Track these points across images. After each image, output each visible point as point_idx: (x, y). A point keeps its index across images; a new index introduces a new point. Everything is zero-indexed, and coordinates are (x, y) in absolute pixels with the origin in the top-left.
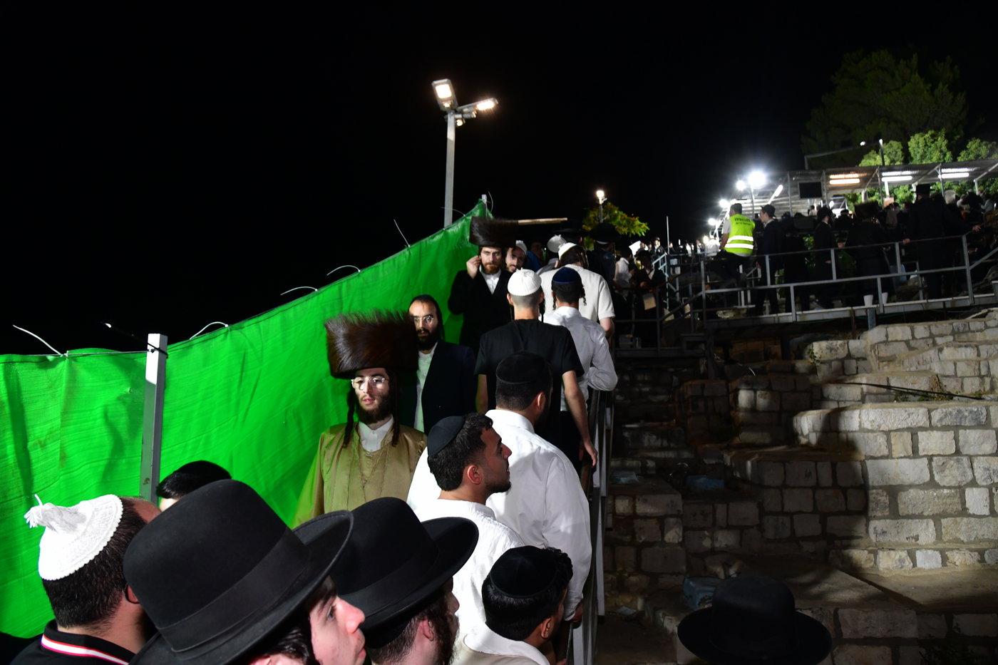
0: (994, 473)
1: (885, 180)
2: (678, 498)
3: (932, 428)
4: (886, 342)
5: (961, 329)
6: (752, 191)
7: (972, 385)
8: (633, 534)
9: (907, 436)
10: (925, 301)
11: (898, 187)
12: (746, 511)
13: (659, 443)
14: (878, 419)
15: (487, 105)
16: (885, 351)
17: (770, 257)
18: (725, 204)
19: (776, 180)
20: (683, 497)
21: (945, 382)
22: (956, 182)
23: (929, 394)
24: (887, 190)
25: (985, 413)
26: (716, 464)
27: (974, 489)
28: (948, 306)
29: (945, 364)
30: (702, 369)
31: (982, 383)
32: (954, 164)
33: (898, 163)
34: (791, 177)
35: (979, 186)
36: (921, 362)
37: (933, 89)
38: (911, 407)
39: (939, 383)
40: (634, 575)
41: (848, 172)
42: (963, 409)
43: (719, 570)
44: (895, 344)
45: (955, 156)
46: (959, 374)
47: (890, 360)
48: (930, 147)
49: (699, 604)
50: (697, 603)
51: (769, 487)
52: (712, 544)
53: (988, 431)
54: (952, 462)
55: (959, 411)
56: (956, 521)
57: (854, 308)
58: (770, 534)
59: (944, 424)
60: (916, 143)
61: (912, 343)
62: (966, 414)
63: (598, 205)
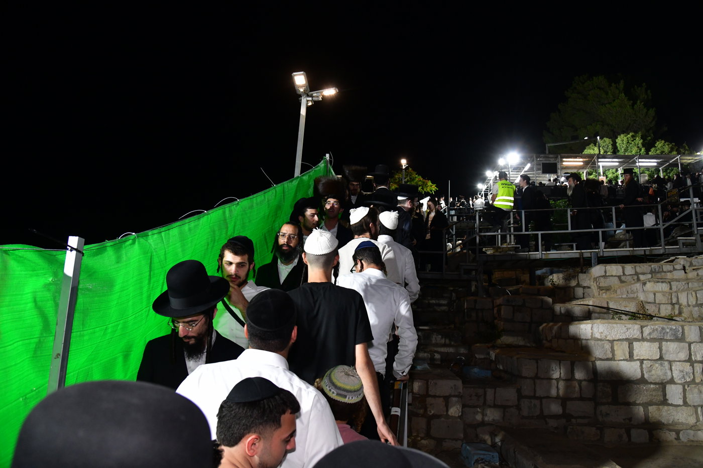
0: (686, 374)
1: (601, 164)
2: (459, 383)
3: (643, 339)
4: (605, 276)
5: (657, 269)
6: (510, 166)
7: (666, 309)
8: (426, 409)
9: (626, 344)
10: (632, 249)
11: (609, 170)
12: (508, 394)
13: (443, 341)
14: (605, 332)
15: (330, 92)
16: (604, 283)
17: (525, 212)
18: (490, 174)
19: (526, 160)
20: (463, 383)
21: (647, 306)
22: (648, 168)
23: (636, 315)
24: (601, 170)
25: (681, 331)
26: (484, 358)
27: (672, 385)
28: (647, 253)
29: (648, 294)
30: (473, 288)
31: (673, 309)
32: (647, 156)
33: (609, 153)
34: (537, 158)
35: (663, 172)
36: (630, 291)
37: (633, 105)
38: (629, 324)
39: (643, 307)
40: (424, 439)
41: (576, 157)
42: (665, 326)
43: (487, 438)
44: (611, 278)
45: (648, 151)
46: (657, 302)
47: (608, 289)
48: (631, 144)
49: (474, 464)
50: (473, 463)
51: (526, 378)
52: (483, 419)
53: (683, 344)
54: (657, 365)
55: (663, 329)
56: (659, 408)
57: (583, 251)
58: (525, 412)
59: (652, 337)
60: (621, 140)
61: (623, 278)
62: (668, 330)
63: (402, 169)
